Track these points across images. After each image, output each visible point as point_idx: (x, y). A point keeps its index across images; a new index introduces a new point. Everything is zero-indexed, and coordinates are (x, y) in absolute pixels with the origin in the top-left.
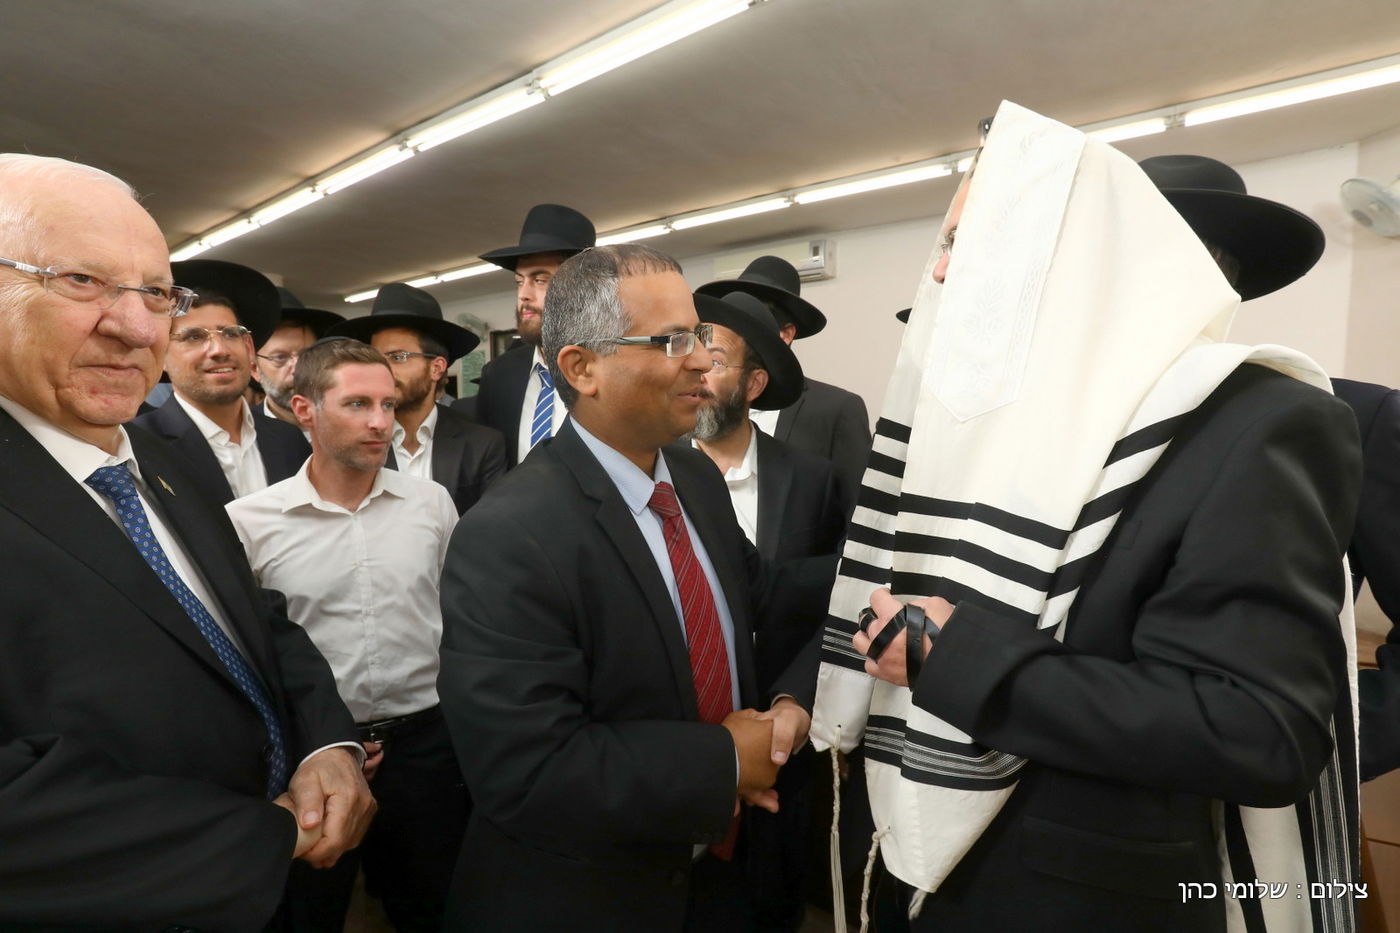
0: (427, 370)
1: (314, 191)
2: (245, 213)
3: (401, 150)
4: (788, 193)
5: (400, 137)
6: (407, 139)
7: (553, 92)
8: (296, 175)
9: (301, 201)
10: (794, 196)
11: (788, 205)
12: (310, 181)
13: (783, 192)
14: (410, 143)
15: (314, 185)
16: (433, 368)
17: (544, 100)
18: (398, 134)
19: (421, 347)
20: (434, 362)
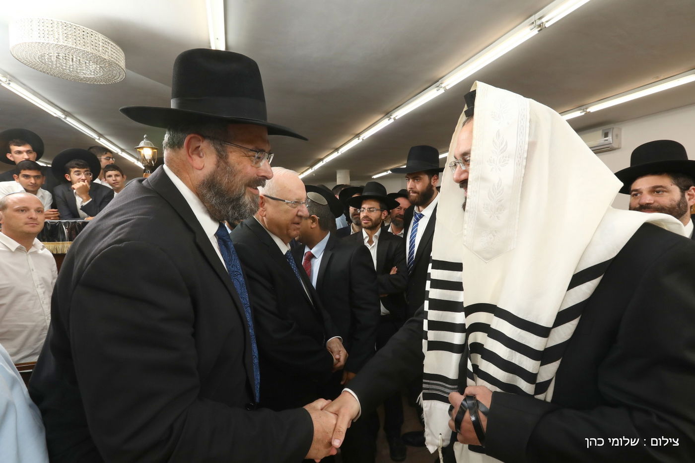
0: (381, 215)
1: (359, 139)
2: (337, 150)
3: (389, 120)
4: (582, 108)
5: (389, 115)
6: (391, 116)
7: (448, 88)
8: (352, 134)
9: (355, 142)
10: (587, 108)
11: (583, 114)
12: (358, 135)
13: (579, 107)
14: (392, 117)
15: (359, 137)
16: (383, 214)
17: (444, 91)
18: (388, 114)
19: (380, 206)
20: (383, 212)
